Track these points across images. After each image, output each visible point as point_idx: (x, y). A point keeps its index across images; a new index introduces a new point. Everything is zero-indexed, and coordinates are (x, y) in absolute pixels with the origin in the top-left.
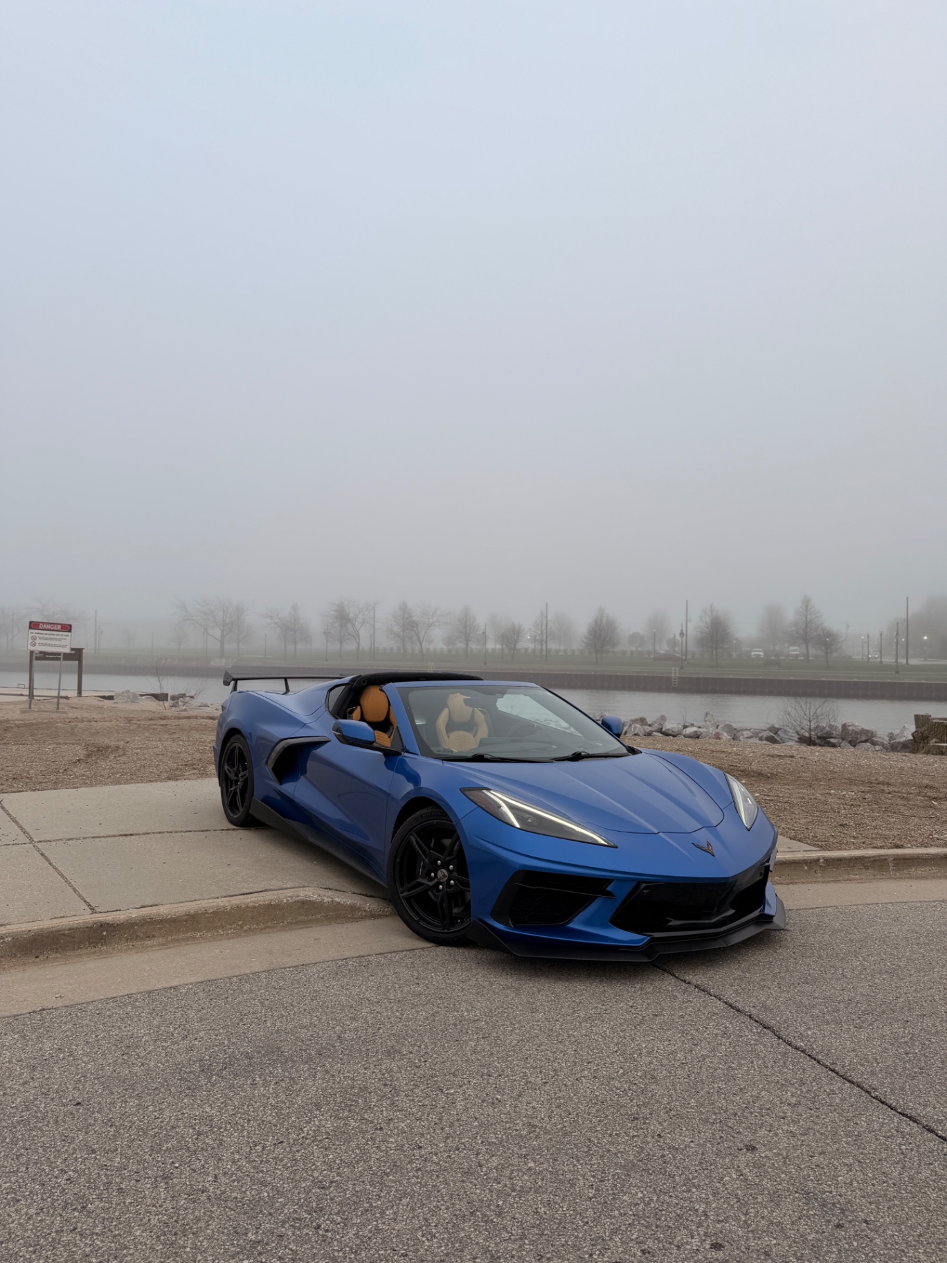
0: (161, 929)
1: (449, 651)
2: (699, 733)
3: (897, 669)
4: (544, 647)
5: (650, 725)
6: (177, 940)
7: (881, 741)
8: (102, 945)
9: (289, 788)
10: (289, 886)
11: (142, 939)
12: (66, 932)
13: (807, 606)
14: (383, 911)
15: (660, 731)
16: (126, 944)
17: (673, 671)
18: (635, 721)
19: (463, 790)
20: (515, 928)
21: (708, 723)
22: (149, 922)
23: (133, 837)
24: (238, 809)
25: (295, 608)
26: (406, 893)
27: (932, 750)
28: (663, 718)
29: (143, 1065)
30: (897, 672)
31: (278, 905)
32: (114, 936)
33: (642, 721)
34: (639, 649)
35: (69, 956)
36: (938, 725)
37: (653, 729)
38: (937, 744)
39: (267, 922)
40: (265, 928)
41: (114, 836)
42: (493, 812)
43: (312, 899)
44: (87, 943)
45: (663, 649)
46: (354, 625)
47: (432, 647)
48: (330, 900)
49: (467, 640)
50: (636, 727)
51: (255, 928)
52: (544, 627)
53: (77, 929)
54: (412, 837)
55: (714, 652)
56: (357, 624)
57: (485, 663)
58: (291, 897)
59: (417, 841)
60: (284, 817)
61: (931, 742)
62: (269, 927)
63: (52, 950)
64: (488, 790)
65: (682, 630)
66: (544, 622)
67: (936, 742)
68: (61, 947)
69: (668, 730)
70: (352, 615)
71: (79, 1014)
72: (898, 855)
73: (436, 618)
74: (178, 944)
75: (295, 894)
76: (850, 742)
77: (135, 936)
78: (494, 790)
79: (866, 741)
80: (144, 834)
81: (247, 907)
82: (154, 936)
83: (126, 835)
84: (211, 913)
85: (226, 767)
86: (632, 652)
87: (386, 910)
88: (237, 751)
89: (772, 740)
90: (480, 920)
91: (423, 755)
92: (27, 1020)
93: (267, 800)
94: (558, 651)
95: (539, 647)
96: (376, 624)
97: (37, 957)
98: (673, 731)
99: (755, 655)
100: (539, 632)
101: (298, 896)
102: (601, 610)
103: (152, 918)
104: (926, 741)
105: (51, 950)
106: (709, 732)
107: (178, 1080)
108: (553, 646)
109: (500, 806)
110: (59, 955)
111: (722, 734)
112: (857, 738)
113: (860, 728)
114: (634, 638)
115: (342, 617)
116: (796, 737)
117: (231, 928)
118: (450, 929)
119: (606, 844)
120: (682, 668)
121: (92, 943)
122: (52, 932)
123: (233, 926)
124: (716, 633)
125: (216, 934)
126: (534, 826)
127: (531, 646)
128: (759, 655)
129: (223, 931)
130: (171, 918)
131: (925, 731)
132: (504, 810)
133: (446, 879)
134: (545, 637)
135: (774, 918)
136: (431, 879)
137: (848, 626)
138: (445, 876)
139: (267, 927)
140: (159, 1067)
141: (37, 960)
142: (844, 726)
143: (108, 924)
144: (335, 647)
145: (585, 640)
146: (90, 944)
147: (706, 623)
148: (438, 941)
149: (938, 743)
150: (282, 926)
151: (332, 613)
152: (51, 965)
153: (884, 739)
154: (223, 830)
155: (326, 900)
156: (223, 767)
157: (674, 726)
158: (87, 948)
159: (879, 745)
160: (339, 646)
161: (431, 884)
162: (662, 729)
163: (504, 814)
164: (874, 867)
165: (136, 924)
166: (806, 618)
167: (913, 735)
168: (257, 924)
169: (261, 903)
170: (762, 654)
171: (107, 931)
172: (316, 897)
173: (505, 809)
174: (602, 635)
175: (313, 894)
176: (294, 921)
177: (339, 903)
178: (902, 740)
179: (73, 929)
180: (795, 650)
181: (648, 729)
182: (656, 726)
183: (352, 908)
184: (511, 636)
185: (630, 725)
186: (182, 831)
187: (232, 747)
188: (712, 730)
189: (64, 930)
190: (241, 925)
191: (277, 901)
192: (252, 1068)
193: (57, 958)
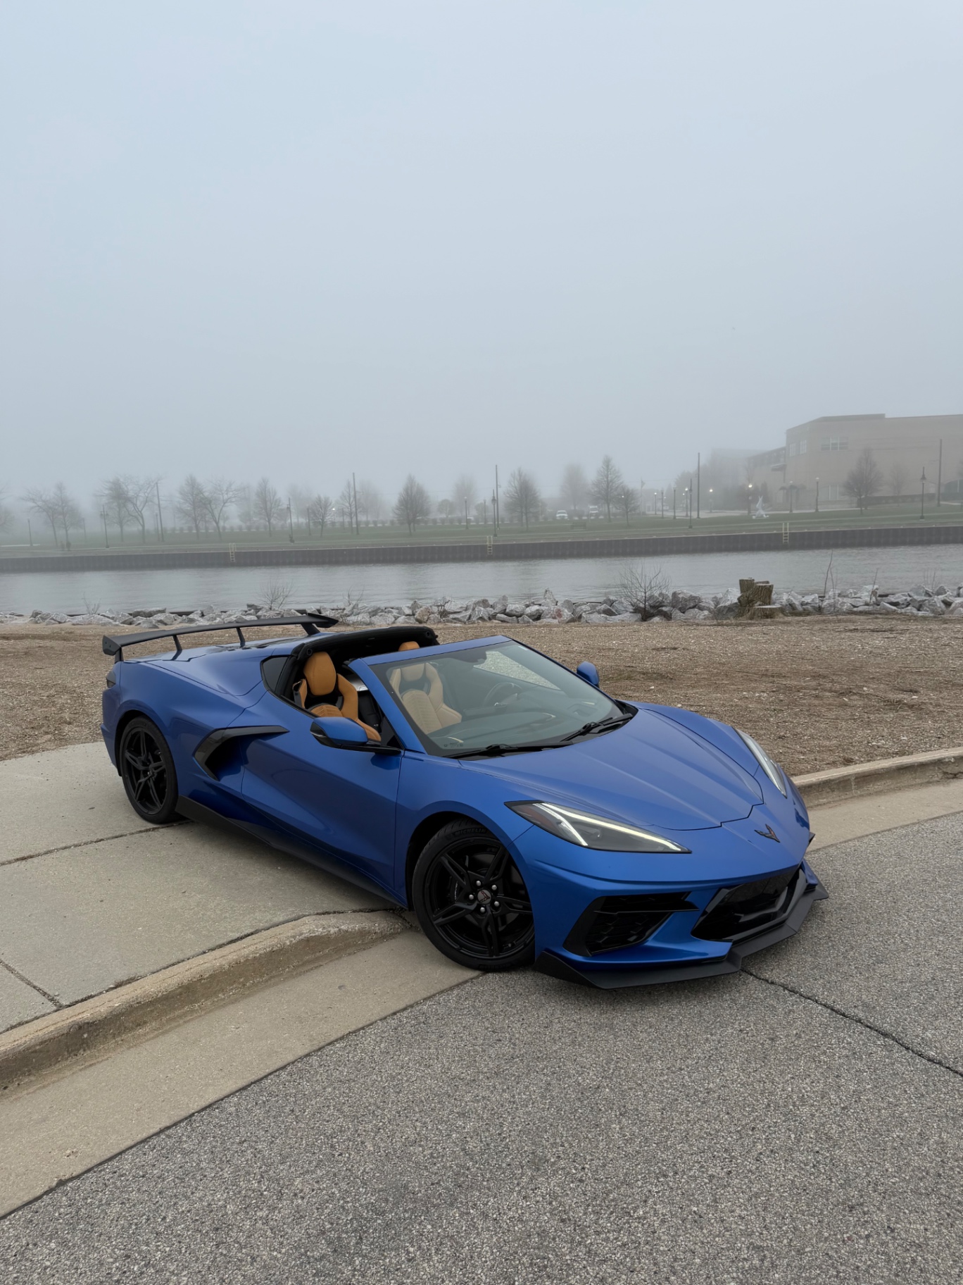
0: (152, 1011)
1: (249, 528)
2: (541, 612)
3: (690, 523)
4: (354, 520)
5: (492, 606)
6: (173, 1019)
7: (707, 605)
8: (84, 1050)
9: (230, 782)
10: (281, 919)
11: (132, 1029)
12: (38, 1047)
13: (608, 466)
14: (394, 928)
15: (504, 612)
16: (114, 1041)
17: (488, 539)
18: (477, 603)
19: (509, 805)
20: (595, 956)
21: (548, 600)
22: (137, 1008)
23: (35, 860)
24: (153, 803)
25: (60, 488)
26: (441, 920)
27: (757, 612)
28: (504, 598)
29: (253, 1259)
30: (691, 527)
31: (281, 950)
32: (97, 1035)
33: (484, 603)
34: (449, 516)
35: (46, 1074)
36: (762, 589)
37: (497, 612)
38: (761, 607)
39: (272, 972)
40: (270, 979)
41: (10, 862)
42: (551, 829)
43: (317, 934)
44: (66, 1053)
45: (473, 514)
46: (135, 505)
47: (227, 525)
48: (336, 929)
49: (269, 516)
50: (481, 610)
51: (259, 982)
52: (352, 499)
53: (50, 1040)
54: (443, 858)
55: (524, 517)
56: (138, 503)
57: (292, 541)
58: (294, 937)
59: (450, 863)
60: (226, 816)
61: (756, 605)
62: (274, 977)
63: (23, 1074)
64: (540, 802)
65: (494, 497)
66: (352, 494)
67: (760, 605)
68: (33, 1068)
69: (512, 610)
70: (131, 494)
71: (118, 1183)
72: (859, 774)
73: (231, 493)
74: (176, 1024)
75: (297, 931)
76: (680, 609)
77: (123, 1028)
78: (547, 803)
79: (694, 607)
80: (46, 853)
81: (247, 960)
82: (145, 1023)
83: (23, 859)
84: (207, 978)
85: (128, 755)
86: (443, 521)
87: (397, 926)
88: (143, 737)
89: (609, 613)
90: (548, 950)
91: (430, 753)
92: (50, 1208)
93: (195, 796)
94: (367, 523)
95: (347, 519)
96: (161, 502)
97: (5, 1088)
98: (516, 612)
99: (560, 516)
100: (347, 504)
101: (301, 934)
102: (411, 481)
103: (140, 1002)
104: (751, 604)
105: (21, 1074)
106: (550, 609)
107: (314, 1275)
108: (362, 518)
109: (560, 822)
110: (32, 1078)
111: (563, 611)
112: (686, 605)
113: (689, 595)
114: (444, 505)
115: (119, 496)
116: (631, 609)
117: (232, 989)
118: (499, 955)
119: (679, 850)
120: (495, 535)
121: (72, 1051)
122: (20, 1052)
123: (234, 986)
124: (525, 496)
125: (216, 1000)
126: (603, 842)
127: (338, 519)
128: (564, 516)
129: (224, 995)
130: (163, 995)
131: (749, 595)
132: (564, 826)
133: (489, 900)
134: (354, 510)
135: (817, 887)
136: (472, 902)
137: (643, 483)
138: (488, 898)
139: (271, 977)
140: (276, 1258)
141: (6, 1091)
142: (674, 594)
143: (88, 1023)
144: (114, 530)
145: (397, 511)
146: (69, 1053)
147: (515, 487)
148: (485, 969)
149: (762, 605)
150: (289, 972)
151: (107, 492)
152: (25, 1092)
153: (710, 604)
154: (141, 832)
155: (332, 930)
156: (123, 753)
157: (517, 606)
158: (67, 1059)
159: (706, 610)
160: (120, 529)
161: (473, 907)
162: (505, 610)
163: (566, 831)
164: (839, 789)
165: (123, 1014)
166: (607, 478)
167: (739, 599)
168: (261, 977)
169: (262, 952)
170: (566, 515)
171: (88, 1032)
172: (321, 930)
173: (566, 825)
174: (413, 504)
175: (317, 926)
176: (300, 963)
177: (347, 931)
178: (728, 603)
179: (45, 1041)
180: (592, 509)
181: (490, 610)
182: (499, 607)
183: (362, 933)
184: (317, 510)
185: (474, 609)
186: (92, 842)
187: (133, 732)
188: (553, 608)
189: (35, 1046)
190: (242, 982)
191: (279, 945)
192: (393, 1232)
193: (31, 1081)
